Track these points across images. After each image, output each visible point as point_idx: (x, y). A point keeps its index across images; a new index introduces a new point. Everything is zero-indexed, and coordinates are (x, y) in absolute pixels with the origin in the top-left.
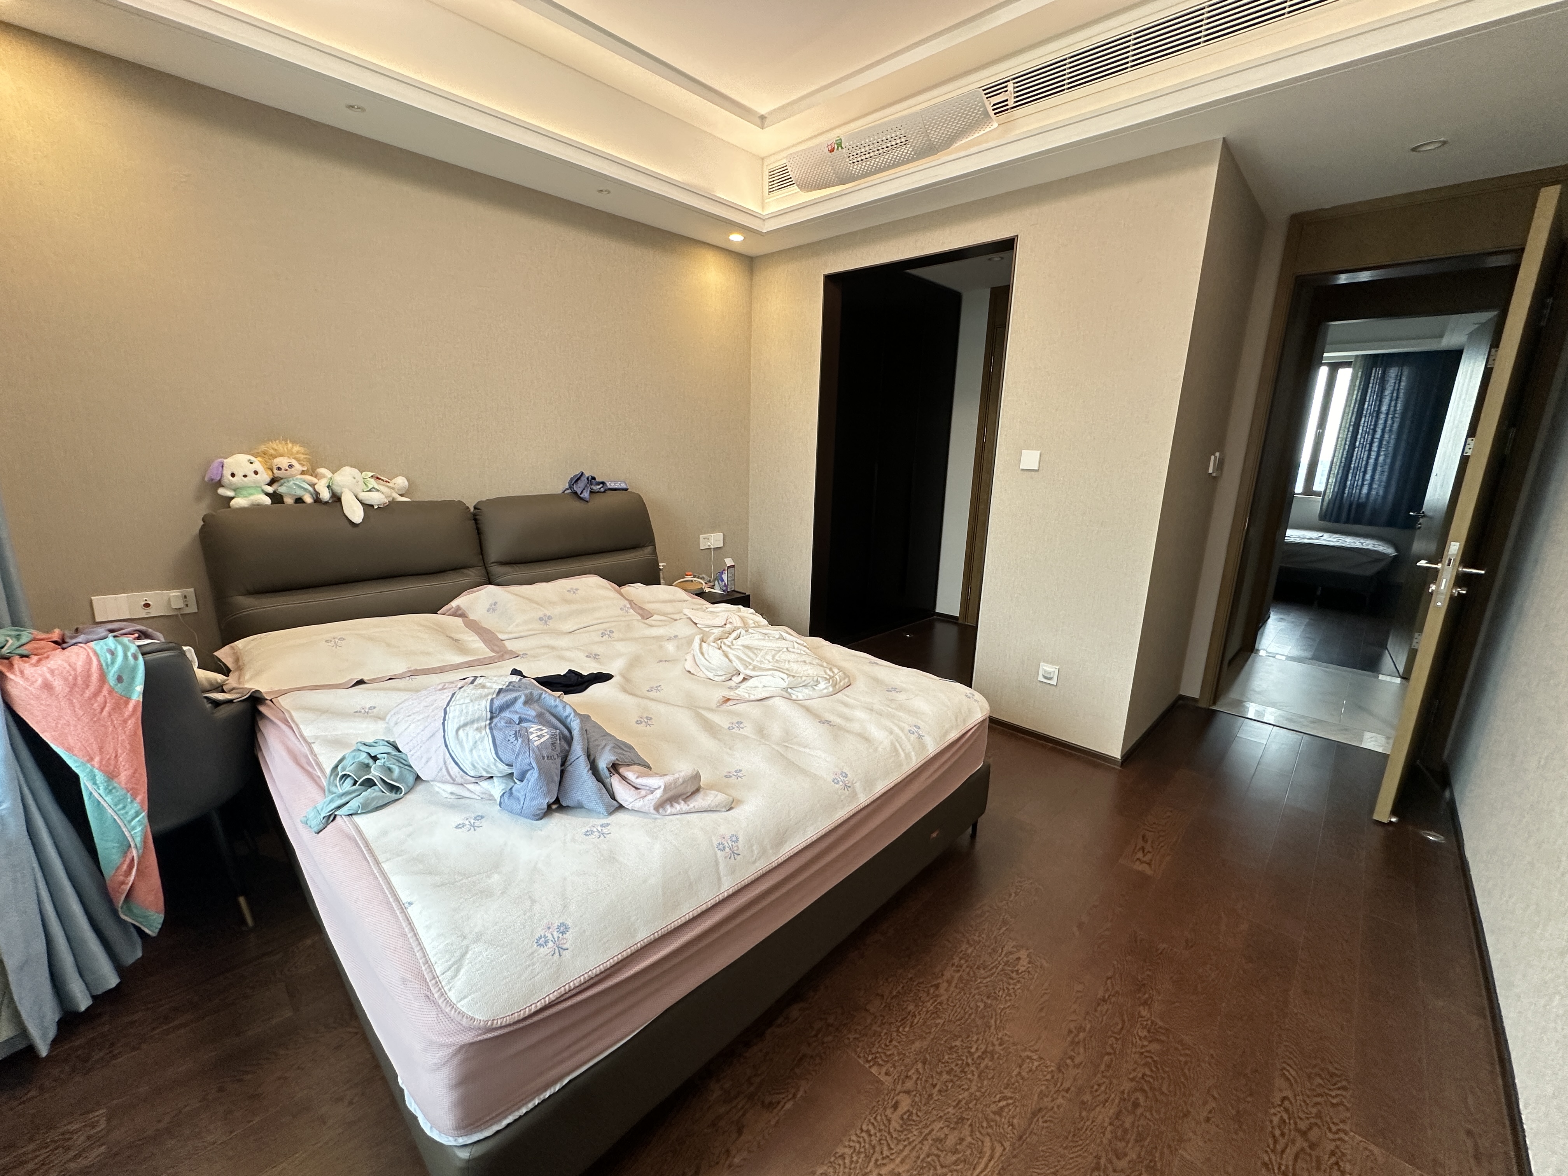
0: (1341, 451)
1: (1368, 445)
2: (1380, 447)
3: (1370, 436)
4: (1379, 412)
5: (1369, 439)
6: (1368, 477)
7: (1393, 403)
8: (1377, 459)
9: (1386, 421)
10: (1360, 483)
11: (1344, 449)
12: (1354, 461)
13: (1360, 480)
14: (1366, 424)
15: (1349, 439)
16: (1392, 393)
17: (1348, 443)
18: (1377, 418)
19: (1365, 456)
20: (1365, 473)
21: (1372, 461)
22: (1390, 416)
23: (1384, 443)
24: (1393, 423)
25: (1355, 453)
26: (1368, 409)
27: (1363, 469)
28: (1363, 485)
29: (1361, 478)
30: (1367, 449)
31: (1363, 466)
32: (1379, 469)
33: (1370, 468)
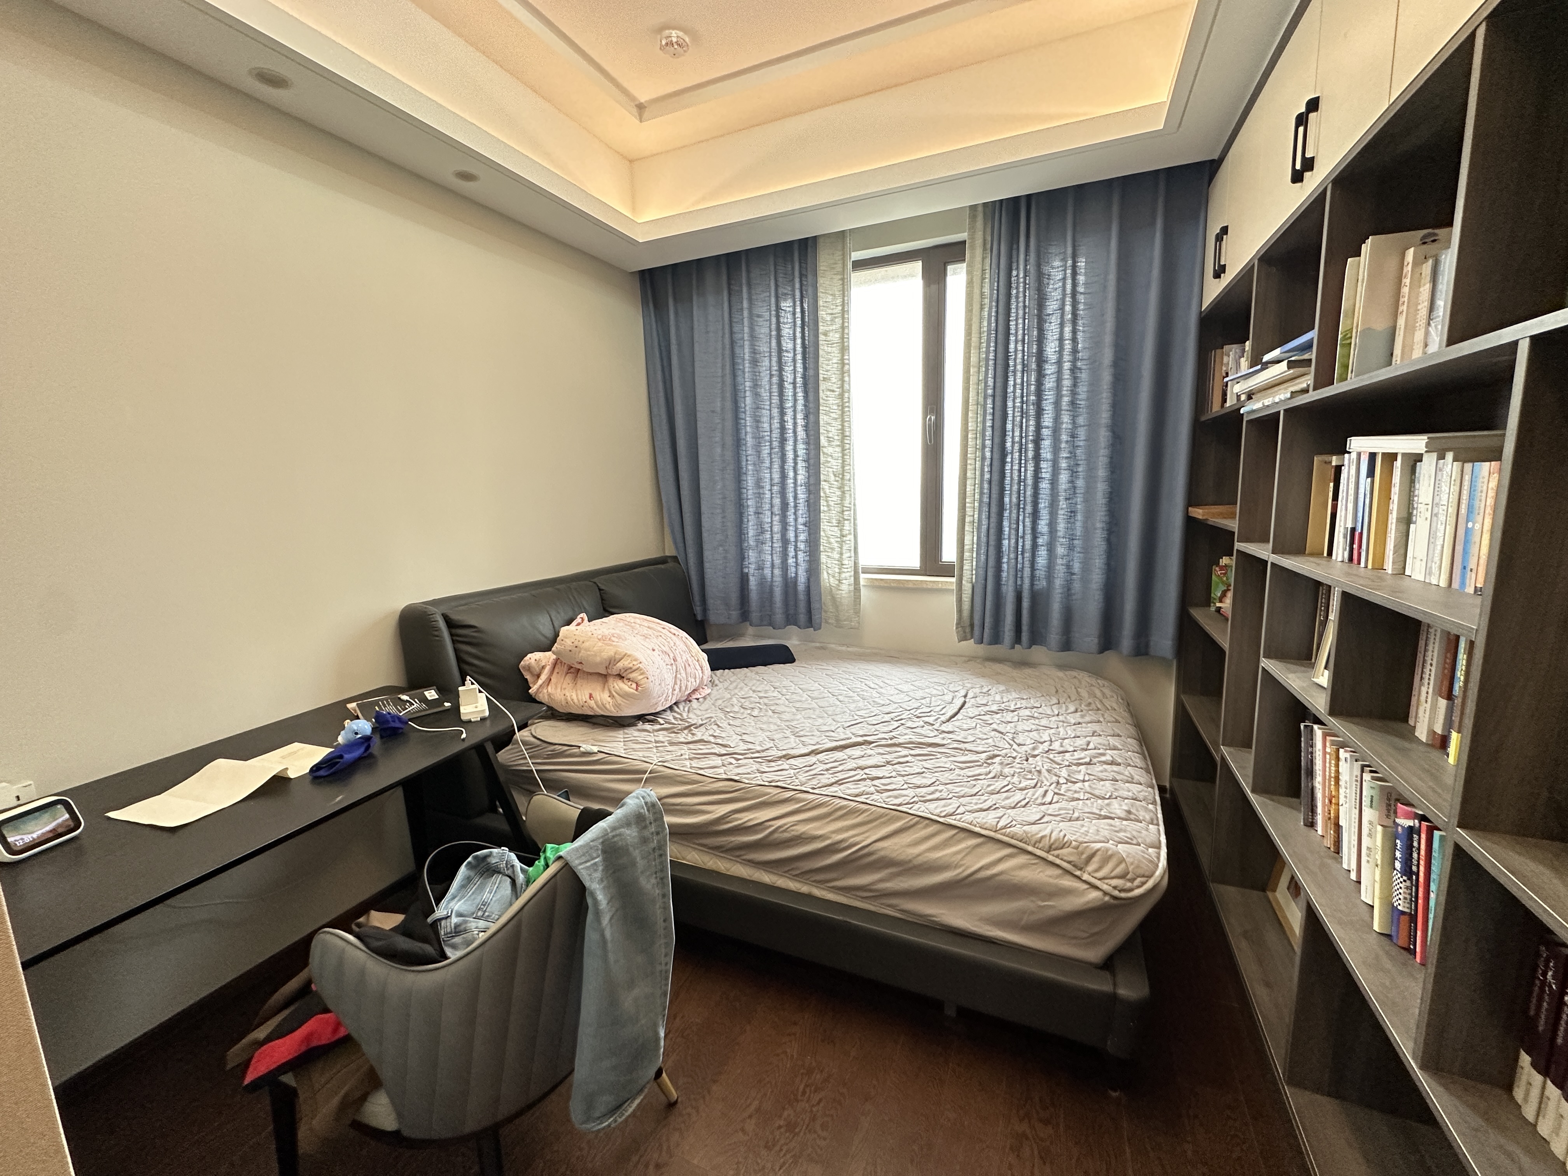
0: (978, 464)
1: (1030, 446)
2: (1056, 449)
3: (1032, 422)
4: (1041, 360)
5: (1032, 428)
6: (1043, 526)
7: (1068, 329)
8: (1054, 482)
9: (1059, 380)
10: (1028, 545)
11: (983, 458)
12: (1008, 487)
13: (1028, 537)
14: (1018, 392)
15: (989, 433)
16: (1062, 308)
17: (988, 443)
18: (1041, 375)
19: (1030, 474)
20: (1035, 515)
21: (1044, 485)
22: (1067, 366)
23: (1064, 437)
24: (1075, 385)
25: (1008, 467)
26: (1016, 351)
27: (1029, 509)
28: (1035, 546)
29: (1028, 531)
30: (1031, 454)
31: (1029, 499)
32: (1063, 504)
33: (1043, 504)
